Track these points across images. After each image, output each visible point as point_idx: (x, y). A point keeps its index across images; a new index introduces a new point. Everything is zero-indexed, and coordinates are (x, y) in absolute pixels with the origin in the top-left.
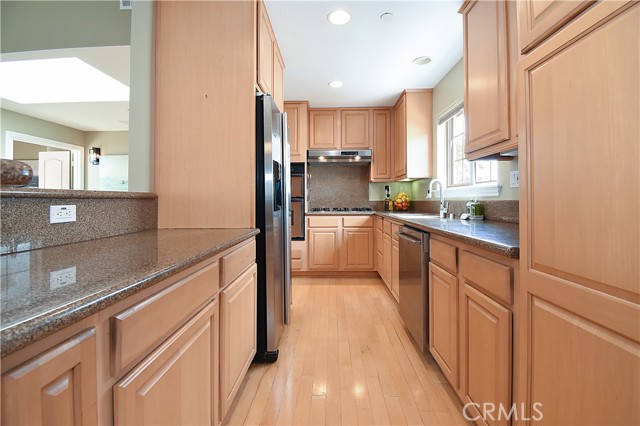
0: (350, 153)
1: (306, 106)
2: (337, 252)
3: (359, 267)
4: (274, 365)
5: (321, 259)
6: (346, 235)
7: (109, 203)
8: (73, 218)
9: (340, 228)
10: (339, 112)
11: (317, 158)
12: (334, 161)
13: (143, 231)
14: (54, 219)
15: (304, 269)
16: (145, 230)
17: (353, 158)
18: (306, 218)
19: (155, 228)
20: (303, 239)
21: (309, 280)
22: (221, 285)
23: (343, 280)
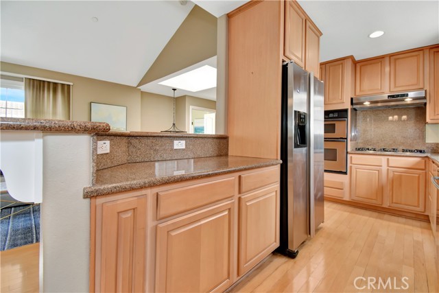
0: (398, 96)
1: (350, 60)
2: (381, 190)
3: (406, 207)
4: (292, 260)
5: (362, 193)
6: (391, 175)
7: (201, 140)
8: (184, 147)
9: (384, 168)
10: (387, 59)
11: (361, 103)
12: (379, 105)
13: (219, 156)
14: (175, 147)
15: (347, 198)
16: (221, 156)
17: (403, 100)
18: (349, 156)
19: (227, 155)
20: (346, 173)
21: (351, 209)
22: (240, 193)
23: (386, 216)
